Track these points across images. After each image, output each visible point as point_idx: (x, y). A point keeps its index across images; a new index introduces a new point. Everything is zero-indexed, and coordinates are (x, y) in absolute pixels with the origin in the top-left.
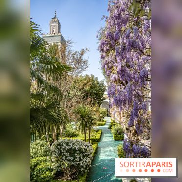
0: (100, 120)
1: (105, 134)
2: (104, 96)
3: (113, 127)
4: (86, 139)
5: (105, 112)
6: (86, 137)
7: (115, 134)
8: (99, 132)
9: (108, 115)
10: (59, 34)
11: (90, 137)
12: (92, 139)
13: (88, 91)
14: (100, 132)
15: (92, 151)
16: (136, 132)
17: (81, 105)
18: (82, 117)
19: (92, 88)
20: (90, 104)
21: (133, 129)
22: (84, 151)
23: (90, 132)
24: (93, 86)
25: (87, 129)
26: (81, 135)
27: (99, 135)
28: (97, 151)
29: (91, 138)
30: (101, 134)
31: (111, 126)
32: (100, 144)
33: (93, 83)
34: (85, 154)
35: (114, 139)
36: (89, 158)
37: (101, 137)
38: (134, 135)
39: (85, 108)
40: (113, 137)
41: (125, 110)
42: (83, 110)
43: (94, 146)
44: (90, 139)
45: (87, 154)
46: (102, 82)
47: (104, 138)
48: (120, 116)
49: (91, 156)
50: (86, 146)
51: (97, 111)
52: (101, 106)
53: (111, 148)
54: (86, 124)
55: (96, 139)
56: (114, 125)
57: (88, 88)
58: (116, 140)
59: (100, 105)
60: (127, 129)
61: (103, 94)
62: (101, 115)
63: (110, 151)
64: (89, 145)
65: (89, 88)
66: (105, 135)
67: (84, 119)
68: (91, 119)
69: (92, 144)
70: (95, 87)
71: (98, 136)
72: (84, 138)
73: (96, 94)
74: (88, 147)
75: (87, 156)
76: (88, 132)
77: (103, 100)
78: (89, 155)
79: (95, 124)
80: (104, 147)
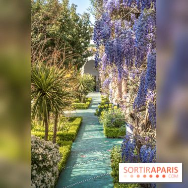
0: (80, 98)
1: (87, 126)
2: (89, 49)
3: (103, 113)
4: (47, 135)
5: (90, 82)
6: (47, 131)
7: (108, 125)
8: (74, 122)
9: (96, 89)
11: (56, 130)
12: (61, 136)
13: (53, 35)
14: (77, 122)
15: (56, 159)
16: (149, 123)
17: (40, 65)
18: (40, 89)
19: (62, 29)
20: (58, 63)
21: (144, 117)
22: (41, 158)
23: (56, 121)
24: (66, 25)
25: (51, 114)
26: (37, 127)
27: (76, 127)
28: (69, 159)
29: (58, 133)
30: (81, 125)
31: (101, 109)
32: (77, 146)
33: (66, 17)
34: (41, 165)
35: (105, 137)
36: (50, 174)
37: (78, 131)
38: (145, 128)
39: (47, 71)
40: (104, 132)
41: (131, 78)
42: (43, 74)
43: (64, 150)
44: (55, 135)
45: (47, 164)
46: (87, 16)
47: (85, 134)
48: (120, 90)
49: (55, 169)
50: (46, 148)
51: (72, 79)
52: (82, 69)
53: (98, 154)
54: (49, 105)
55: (69, 135)
56: (107, 109)
57: (54, 28)
58: (108, 137)
59: (81, 66)
60: (132, 116)
61: (86, 45)
62: (81, 88)
63: (96, 159)
64: (52, 146)
65: (58, 28)
66: (88, 128)
67: (44, 94)
68: (60, 94)
69: (60, 145)
70: (71, 26)
71: (72, 130)
72: (43, 134)
73: (73, 43)
74: (50, 150)
75: (46, 169)
76: (52, 120)
77: (86, 56)
78: (50, 166)
79: (67, 104)
80: (85, 152)
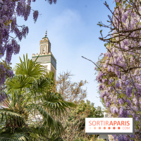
10: (50, 54)
